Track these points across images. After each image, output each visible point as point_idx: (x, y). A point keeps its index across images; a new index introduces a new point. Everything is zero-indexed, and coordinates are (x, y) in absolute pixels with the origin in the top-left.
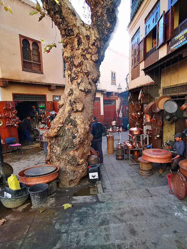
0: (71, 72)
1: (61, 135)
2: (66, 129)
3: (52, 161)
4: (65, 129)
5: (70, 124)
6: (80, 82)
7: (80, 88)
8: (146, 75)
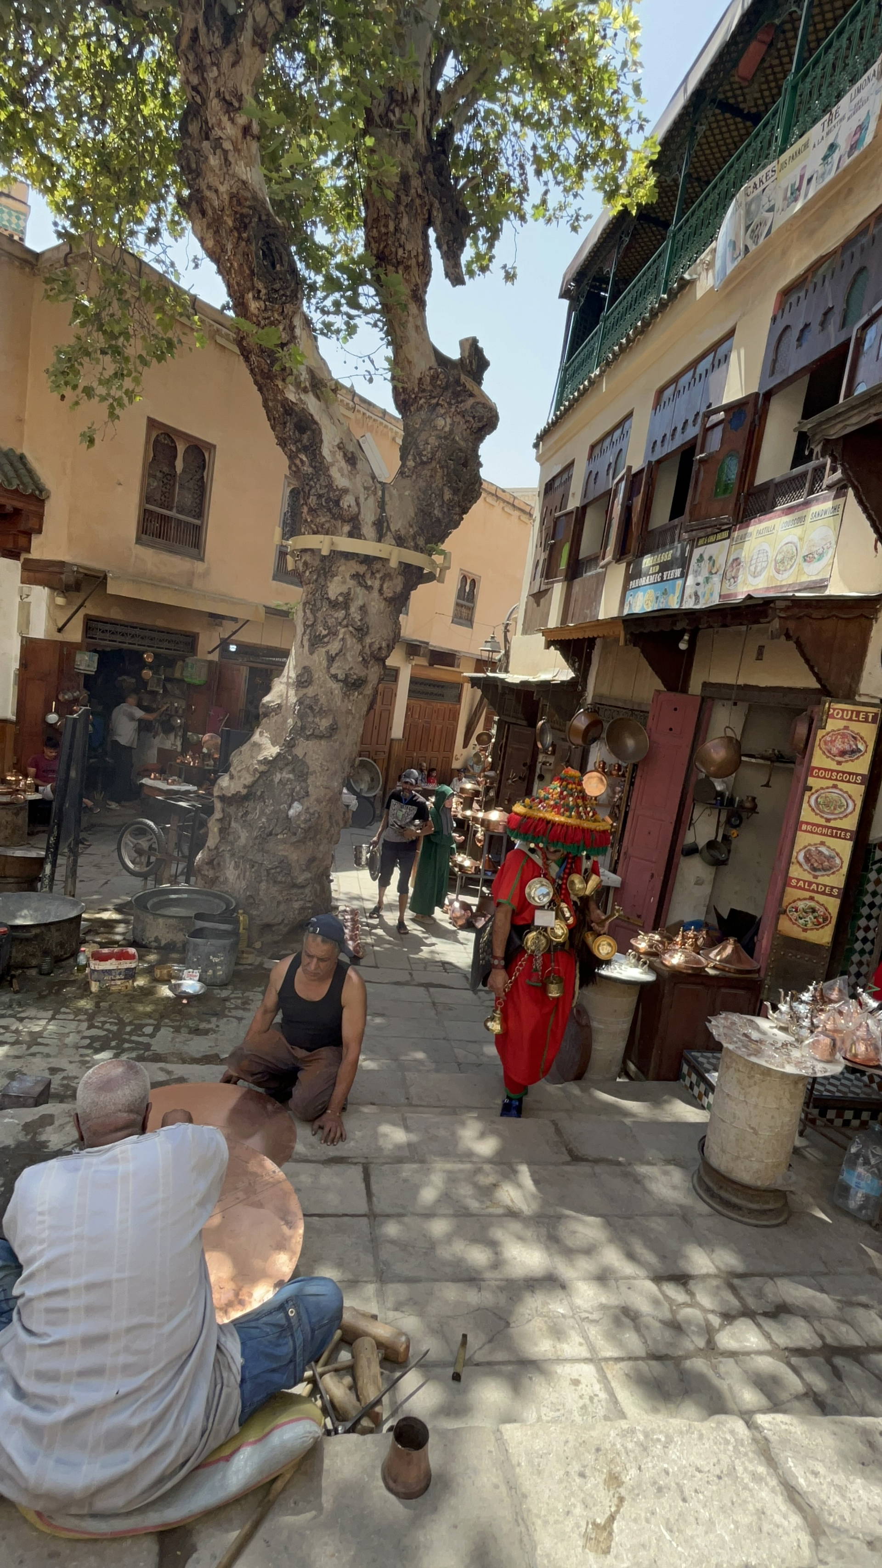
0: (315, 617)
1: (259, 793)
2: (277, 780)
3: (219, 864)
4: (272, 781)
5: (290, 768)
6: (337, 654)
7: (333, 671)
8: (548, 647)
